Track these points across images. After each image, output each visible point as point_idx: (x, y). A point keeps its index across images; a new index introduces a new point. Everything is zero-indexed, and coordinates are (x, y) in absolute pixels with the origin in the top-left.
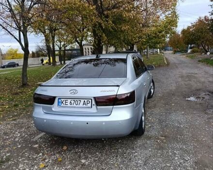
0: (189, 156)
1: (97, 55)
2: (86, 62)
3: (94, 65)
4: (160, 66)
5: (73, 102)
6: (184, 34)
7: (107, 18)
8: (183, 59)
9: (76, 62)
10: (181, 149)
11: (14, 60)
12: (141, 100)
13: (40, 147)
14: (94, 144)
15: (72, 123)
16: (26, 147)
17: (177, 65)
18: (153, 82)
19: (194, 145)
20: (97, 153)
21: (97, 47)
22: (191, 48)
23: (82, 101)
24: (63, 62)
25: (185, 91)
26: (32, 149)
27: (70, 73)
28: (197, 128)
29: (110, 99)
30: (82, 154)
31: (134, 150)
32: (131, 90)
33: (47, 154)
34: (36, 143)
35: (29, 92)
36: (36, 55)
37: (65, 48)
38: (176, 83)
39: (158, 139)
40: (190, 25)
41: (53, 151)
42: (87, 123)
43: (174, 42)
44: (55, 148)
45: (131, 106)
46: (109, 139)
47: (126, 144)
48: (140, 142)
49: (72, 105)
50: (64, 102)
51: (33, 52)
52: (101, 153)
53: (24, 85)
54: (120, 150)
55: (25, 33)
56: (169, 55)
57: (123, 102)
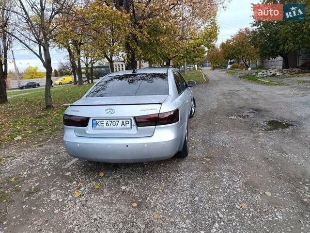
0: (238, 177)
1: (134, 70)
2: (121, 78)
3: (128, 81)
4: (198, 83)
5: (109, 123)
6: (223, 48)
7: (142, 28)
8: (223, 76)
9: (108, 79)
10: (228, 170)
11: (33, 79)
12: (185, 119)
13: (73, 174)
14: (134, 168)
15: (109, 147)
16: (57, 175)
17: (217, 82)
18: (194, 100)
19: (242, 166)
20: (139, 179)
21: (130, 62)
22: (231, 63)
23: (120, 121)
24: (90, 81)
25: (227, 109)
26: (64, 177)
27: (102, 92)
28: (244, 147)
29: (151, 118)
30: (121, 180)
31: (179, 173)
32: (174, 108)
33: (82, 182)
34: (68, 170)
35: (55, 114)
36: (59, 73)
37: (92, 64)
38: (217, 101)
39: (203, 160)
40: (230, 38)
41: (89, 178)
42: (127, 146)
43: (213, 57)
44: (91, 175)
45: (175, 125)
46: (150, 162)
47: (169, 168)
48: (184, 164)
49: (109, 127)
50: (99, 124)
51: (55, 70)
52: (142, 178)
53: (48, 107)
54: (163, 174)
55: (46, 47)
56: (207, 71)
57: (166, 121)
